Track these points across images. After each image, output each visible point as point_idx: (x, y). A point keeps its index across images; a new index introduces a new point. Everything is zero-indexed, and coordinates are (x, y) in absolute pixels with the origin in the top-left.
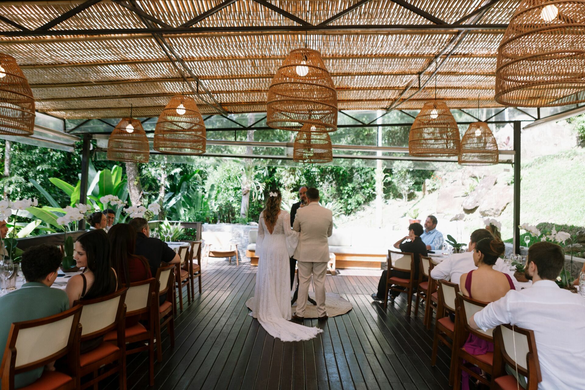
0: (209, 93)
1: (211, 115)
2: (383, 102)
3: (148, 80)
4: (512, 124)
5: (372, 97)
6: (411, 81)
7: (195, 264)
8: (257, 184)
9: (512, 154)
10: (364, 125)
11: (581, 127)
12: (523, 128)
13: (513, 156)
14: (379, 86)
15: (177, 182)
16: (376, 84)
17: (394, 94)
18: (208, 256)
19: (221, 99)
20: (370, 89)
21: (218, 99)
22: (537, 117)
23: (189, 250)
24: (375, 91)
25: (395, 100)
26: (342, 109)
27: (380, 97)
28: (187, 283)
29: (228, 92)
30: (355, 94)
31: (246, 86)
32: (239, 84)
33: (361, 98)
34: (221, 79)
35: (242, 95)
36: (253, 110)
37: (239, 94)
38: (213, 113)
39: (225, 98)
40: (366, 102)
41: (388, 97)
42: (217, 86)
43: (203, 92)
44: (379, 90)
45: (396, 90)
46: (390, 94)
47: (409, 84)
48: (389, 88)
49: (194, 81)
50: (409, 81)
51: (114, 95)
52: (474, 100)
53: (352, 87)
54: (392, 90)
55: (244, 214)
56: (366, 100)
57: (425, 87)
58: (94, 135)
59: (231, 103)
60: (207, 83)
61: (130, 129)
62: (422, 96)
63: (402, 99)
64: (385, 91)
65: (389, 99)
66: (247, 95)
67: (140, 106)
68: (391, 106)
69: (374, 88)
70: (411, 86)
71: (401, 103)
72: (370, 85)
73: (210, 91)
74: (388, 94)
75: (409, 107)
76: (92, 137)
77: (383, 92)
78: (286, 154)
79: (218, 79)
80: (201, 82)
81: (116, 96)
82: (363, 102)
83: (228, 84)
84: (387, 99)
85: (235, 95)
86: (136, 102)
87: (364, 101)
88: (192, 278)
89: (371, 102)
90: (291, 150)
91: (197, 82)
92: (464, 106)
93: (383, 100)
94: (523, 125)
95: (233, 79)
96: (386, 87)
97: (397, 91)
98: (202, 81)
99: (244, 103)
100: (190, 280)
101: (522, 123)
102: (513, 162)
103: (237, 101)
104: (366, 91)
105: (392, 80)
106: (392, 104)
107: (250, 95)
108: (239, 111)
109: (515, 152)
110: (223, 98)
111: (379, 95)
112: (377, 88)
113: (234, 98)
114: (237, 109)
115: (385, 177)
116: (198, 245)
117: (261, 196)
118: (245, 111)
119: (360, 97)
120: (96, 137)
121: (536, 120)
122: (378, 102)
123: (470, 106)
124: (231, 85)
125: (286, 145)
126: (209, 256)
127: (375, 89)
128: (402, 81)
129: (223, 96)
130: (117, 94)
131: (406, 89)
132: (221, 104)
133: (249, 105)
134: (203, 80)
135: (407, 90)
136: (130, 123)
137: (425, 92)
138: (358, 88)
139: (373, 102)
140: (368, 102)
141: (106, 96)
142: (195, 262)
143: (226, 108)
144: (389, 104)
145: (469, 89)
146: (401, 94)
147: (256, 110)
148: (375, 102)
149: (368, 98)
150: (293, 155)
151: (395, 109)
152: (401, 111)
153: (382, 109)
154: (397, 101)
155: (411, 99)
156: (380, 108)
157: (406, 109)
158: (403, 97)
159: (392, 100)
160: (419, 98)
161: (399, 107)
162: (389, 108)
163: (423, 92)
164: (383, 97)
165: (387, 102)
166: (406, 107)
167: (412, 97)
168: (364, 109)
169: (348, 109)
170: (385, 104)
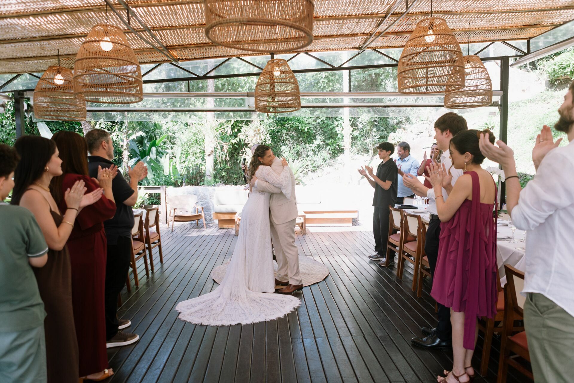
0: (149, 30)
1: (160, 63)
2: (356, 38)
3: (64, 10)
4: (499, 62)
5: (345, 31)
6: (394, 3)
7: (154, 233)
8: (221, 144)
9: (498, 95)
10: (333, 69)
11: (553, 70)
12: (512, 65)
13: (500, 97)
14: (354, 13)
15: (147, 148)
16: (351, 9)
17: (371, 24)
18: (173, 220)
19: (165, 39)
20: (343, 17)
21: (162, 39)
22: (526, 51)
23: (144, 219)
24: (348, 21)
25: (371, 34)
26: (311, 51)
27: (353, 30)
28: (143, 254)
29: (172, 28)
30: (325, 27)
31: (191, 17)
32: (182, 14)
33: (332, 34)
34: (158, 6)
35: (190, 32)
36: (207, 56)
37: (185, 30)
38: (161, 61)
39: (171, 38)
40: (336, 39)
41: (363, 30)
42: (156, 19)
43: (140, 28)
44: (354, 19)
45: (373, 18)
46: (367, 26)
47: (390, 9)
48: (366, 16)
49: (124, 9)
50: (391, 4)
51: (31, 36)
53: (321, 15)
54: (369, 18)
55: (209, 176)
56: (337, 36)
57: (408, 13)
58: (25, 93)
59: (179, 45)
60: (141, 13)
61: (59, 80)
62: (402, 26)
63: (379, 33)
64: (361, 20)
65: (364, 33)
66: (196, 32)
67: (71, 53)
68: (364, 43)
69: (348, 16)
70: (392, 12)
71: (376, 38)
72: (344, 10)
73: (149, 27)
74: (364, 25)
75: (385, 44)
76: (23, 95)
77: (359, 22)
78: (247, 105)
79: (154, 6)
80: (133, 12)
81: (34, 37)
82: (333, 39)
83: (168, 15)
84: (361, 34)
85: (181, 32)
86: (62, 46)
87: (334, 37)
88: (149, 248)
89: (342, 39)
90: (252, 100)
91: (128, 10)
93: (357, 35)
94: (511, 61)
95: (173, 5)
96: (362, 14)
97: (375, 20)
98: (134, 9)
99: (194, 44)
100: (147, 251)
101: (510, 59)
102: (500, 104)
103: (185, 41)
104: (337, 21)
105: (371, 3)
106: (366, 41)
107: (199, 32)
108: (191, 58)
109: (502, 93)
110: (168, 38)
111: (353, 27)
112: (351, 15)
113: (181, 37)
114: (188, 53)
115: (353, 131)
116: (155, 212)
117: (226, 157)
118: (198, 57)
119: (330, 31)
120: (27, 95)
121: (526, 54)
122: (351, 38)
124: (172, 15)
125: (247, 94)
126: (175, 221)
127: (350, 17)
128: (383, 4)
129: (167, 34)
130: (35, 35)
131: (385, 17)
132: (168, 48)
133: (201, 47)
134: (136, 7)
135: (387, 18)
136: (59, 72)
137: (407, 20)
138: (329, 16)
139: (344, 38)
140: (339, 39)
141: (22, 38)
142: (153, 229)
143: (175, 53)
144: (363, 42)
145: (461, 13)
146: (379, 25)
147: (210, 56)
148: (346, 38)
149: (339, 33)
150: (254, 105)
151: (368, 48)
152: (375, 50)
153: (355, 48)
154: (373, 36)
155: (389, 33)
156: (352, 47)
157: (381, 47)
158: (381, 29)
159: (367, 34)
160: (399, 30)
161: (373, 45)
162: (362, 47)
163: (405, 21)
164: (357, 31)
165: (361, 37)
166: (382, 45)
167: (390, 30)
168: (333, 50)
169: (315, 51)
170: (358, 41)
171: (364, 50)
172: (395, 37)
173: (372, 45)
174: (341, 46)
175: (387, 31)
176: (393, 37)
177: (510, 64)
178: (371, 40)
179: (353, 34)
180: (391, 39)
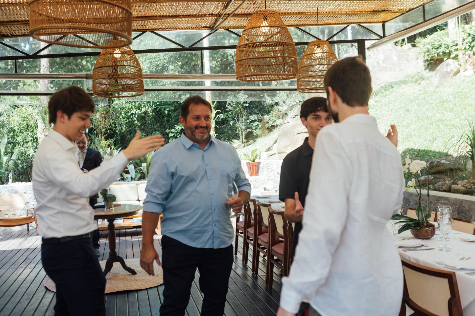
2: (204, 18)
4: (356, 44)
5: (190, 11)
10: (184, 49)
12: (368, 48)
17: (218, 7)
22: (382, 34)
25: (219, 15)
26: (158, 29)
27: (200, 11)
33: (178, 14)
37: (11, 8)
40: (183, 19)
41: (211, 11)
46: (214, 8)
52: (312, 15)
56: (184, 16)
59: (4, 22)
62: (251, 9)
63: (228, 14)
64: (206, 3)
65: (212, 14)
66: (24, 10)
68: (215, 23)
71: (226, 18)
74: (210, 7)
75: (237, 24)
82: (180, 19)
84: (209, 14)
89: (190, 19)
92: (301, 23)
93: (205, 15)
94: (368, 44)
97: (221, 3)
99: (21, 21)
101: (366, 42)
103: (11, 18)
106: (216, 21)
108: (18, 33)
111: (199, 9)
119: (176, 11)
121: (382, 38)
122: (199, 19)
123: (308, 22)
135: (233, 2)
137: (254, 4)
139: (193, 19)
140: (187, 19)
144: (213, 22)
146: (226, 7)
148: (195, 19)
149: (186, 13)
151: (221, 28)
152: (228, 30)
153: (205, 27)
154: (222, 17)
155: (239, 14)
156: (203, 26)
157: (234, 27)
158: (228, 11)
159: (216, 15)
160: (249, 12)
161: (225, 24)
162: (213, 26)
163: (252, 4)
164: (204, 12)
165: (210, 18)
166: (234, 26)
167: (239, 11)
168: (182, 29)
169: (163, 30)
170: (209, 21)
171: (216, 30)
172: (246, 18)
173: (223, 25)
174: (190, 25)
175: (236, 12)
176: (244, 18)
177: (366, 47)
178: (221, 20)
179: (201, 15)
180: (243, 20)
